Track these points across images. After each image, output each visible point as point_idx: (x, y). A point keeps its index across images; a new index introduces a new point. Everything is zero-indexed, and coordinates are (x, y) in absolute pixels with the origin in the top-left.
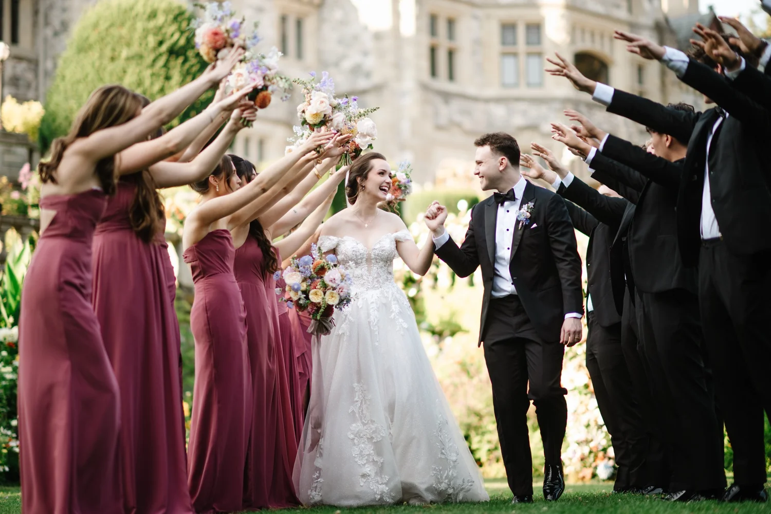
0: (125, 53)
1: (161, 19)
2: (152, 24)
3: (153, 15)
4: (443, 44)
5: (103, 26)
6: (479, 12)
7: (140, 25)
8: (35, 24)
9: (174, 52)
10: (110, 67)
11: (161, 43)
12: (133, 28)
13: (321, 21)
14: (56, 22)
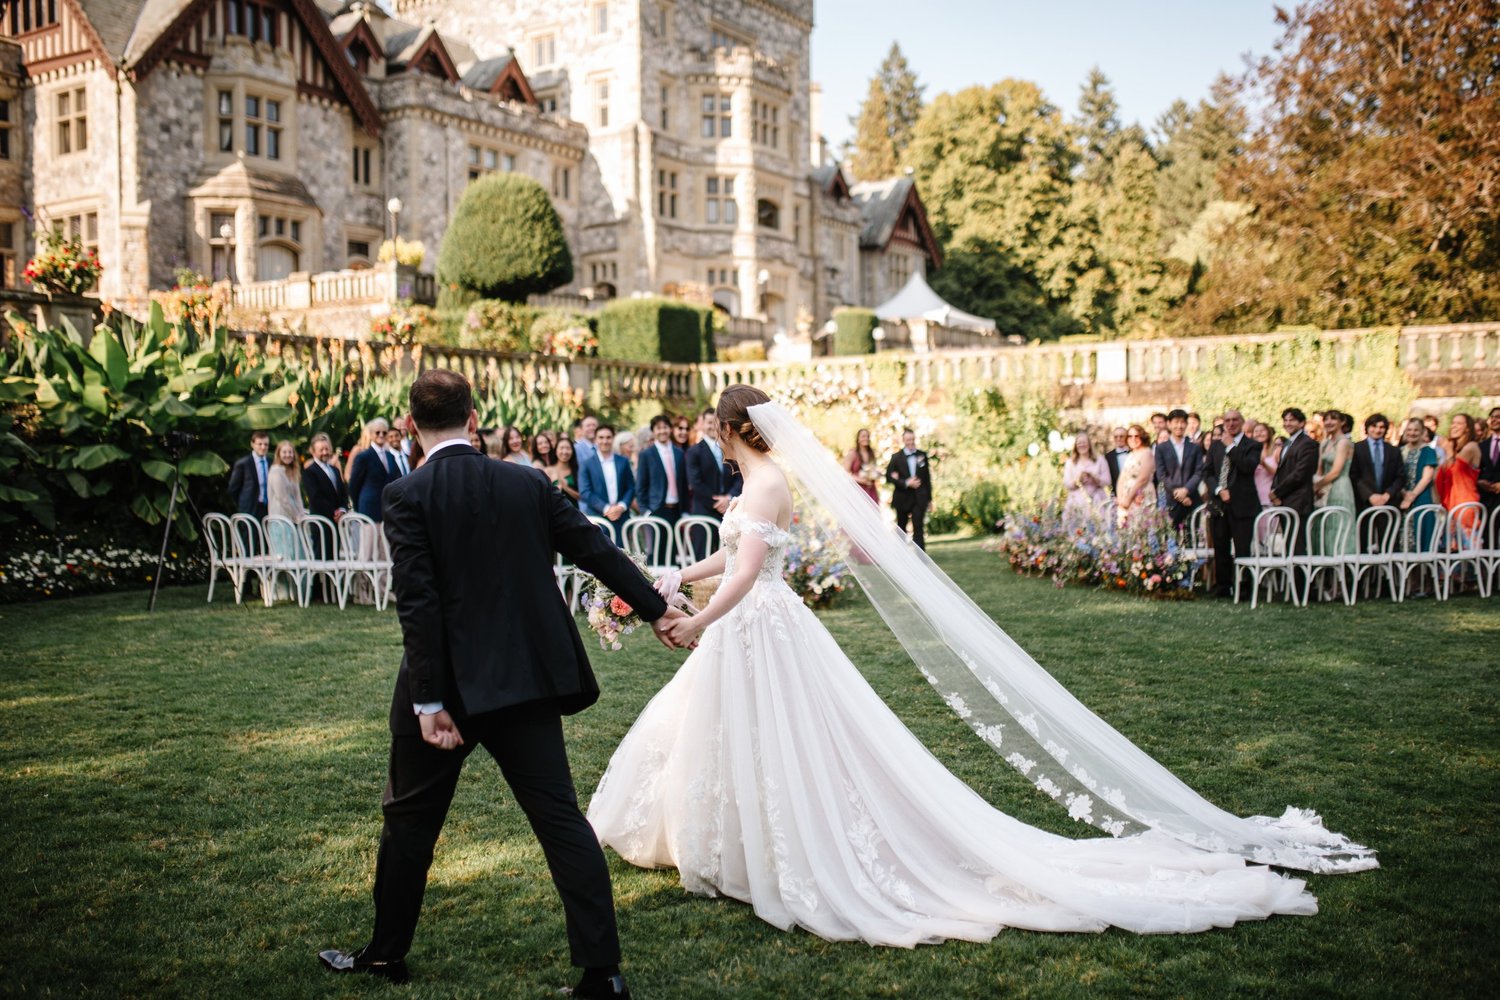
0: (502, 218)
1: (526, 194)
2: (520, 197)
3: (520, 190)
4: (669, 192)
5: (485, 197)
6: (693, 169)
7: (512, 198)
8: (382, 170)
9: (537, 218)
10: (492, 227)
11: (526, 211)
12: (506, 200)
13: (581, 171)
14: (398, 169)
